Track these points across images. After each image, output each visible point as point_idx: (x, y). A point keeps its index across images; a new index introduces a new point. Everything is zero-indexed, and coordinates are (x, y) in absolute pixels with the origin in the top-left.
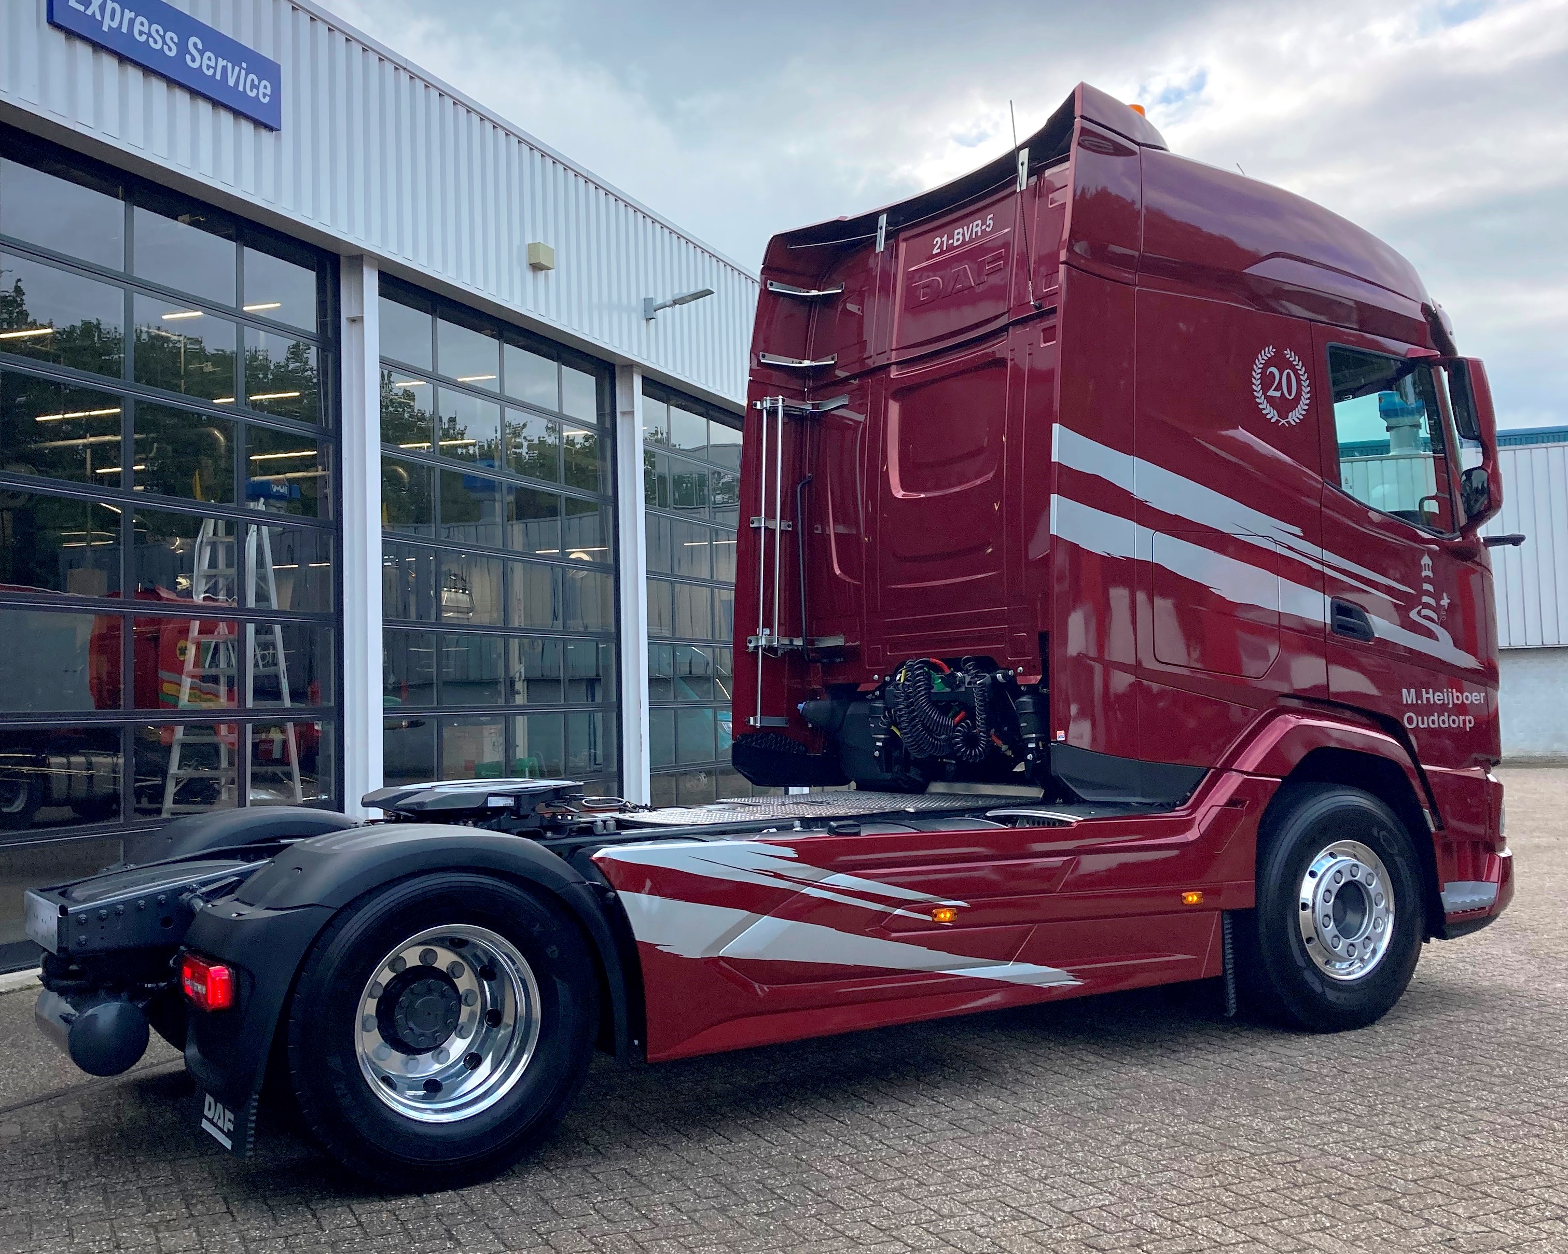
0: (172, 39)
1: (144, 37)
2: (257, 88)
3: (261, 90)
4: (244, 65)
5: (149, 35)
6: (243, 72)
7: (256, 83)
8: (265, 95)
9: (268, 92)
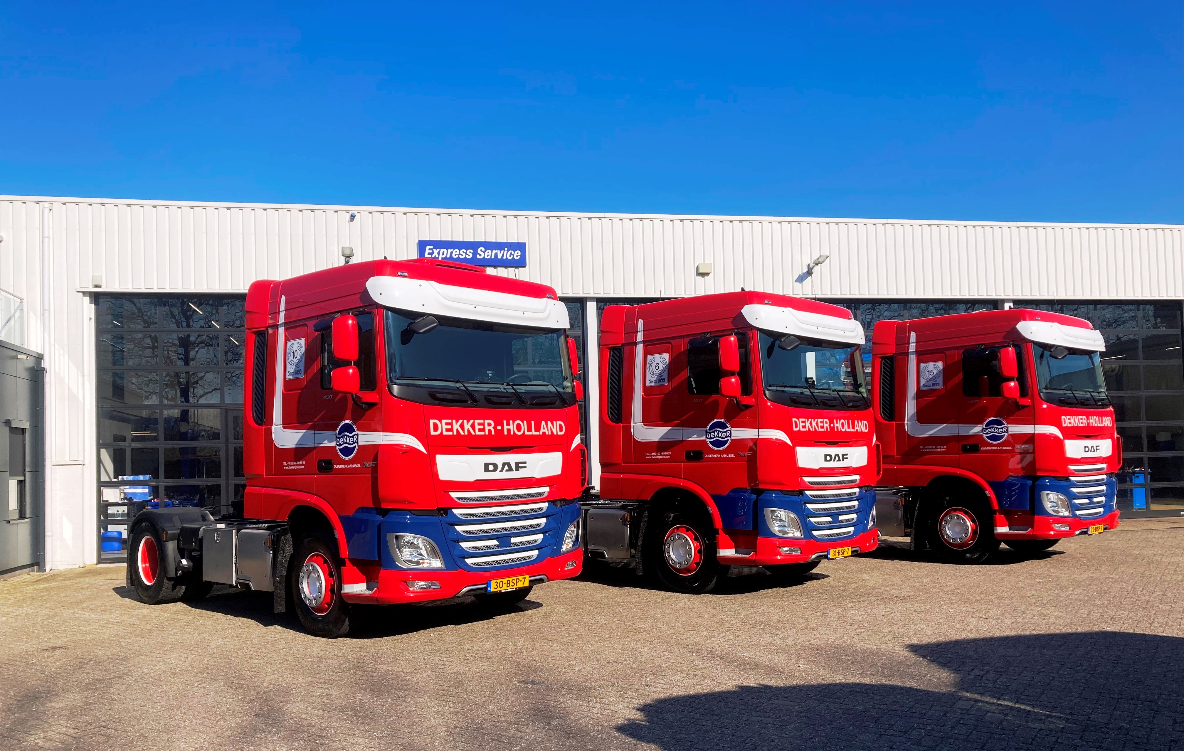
0: (470, 252)
1: (457, 256)
2: (513, 255)
3: (516, 254)
4: (506, 249)
5: (460, 254)
6: (506, 252)
7: (513, 253)
8: (517, 256)
9: (520, 254)
